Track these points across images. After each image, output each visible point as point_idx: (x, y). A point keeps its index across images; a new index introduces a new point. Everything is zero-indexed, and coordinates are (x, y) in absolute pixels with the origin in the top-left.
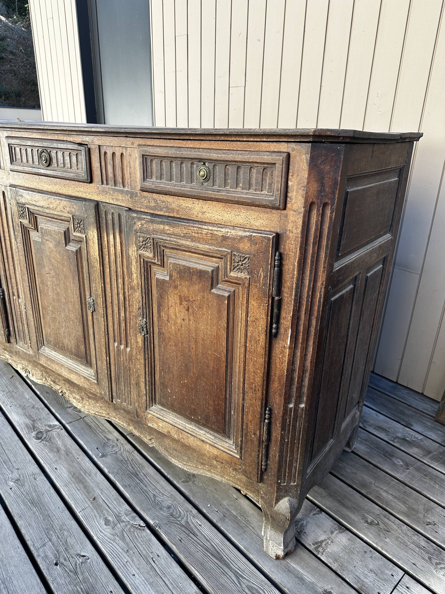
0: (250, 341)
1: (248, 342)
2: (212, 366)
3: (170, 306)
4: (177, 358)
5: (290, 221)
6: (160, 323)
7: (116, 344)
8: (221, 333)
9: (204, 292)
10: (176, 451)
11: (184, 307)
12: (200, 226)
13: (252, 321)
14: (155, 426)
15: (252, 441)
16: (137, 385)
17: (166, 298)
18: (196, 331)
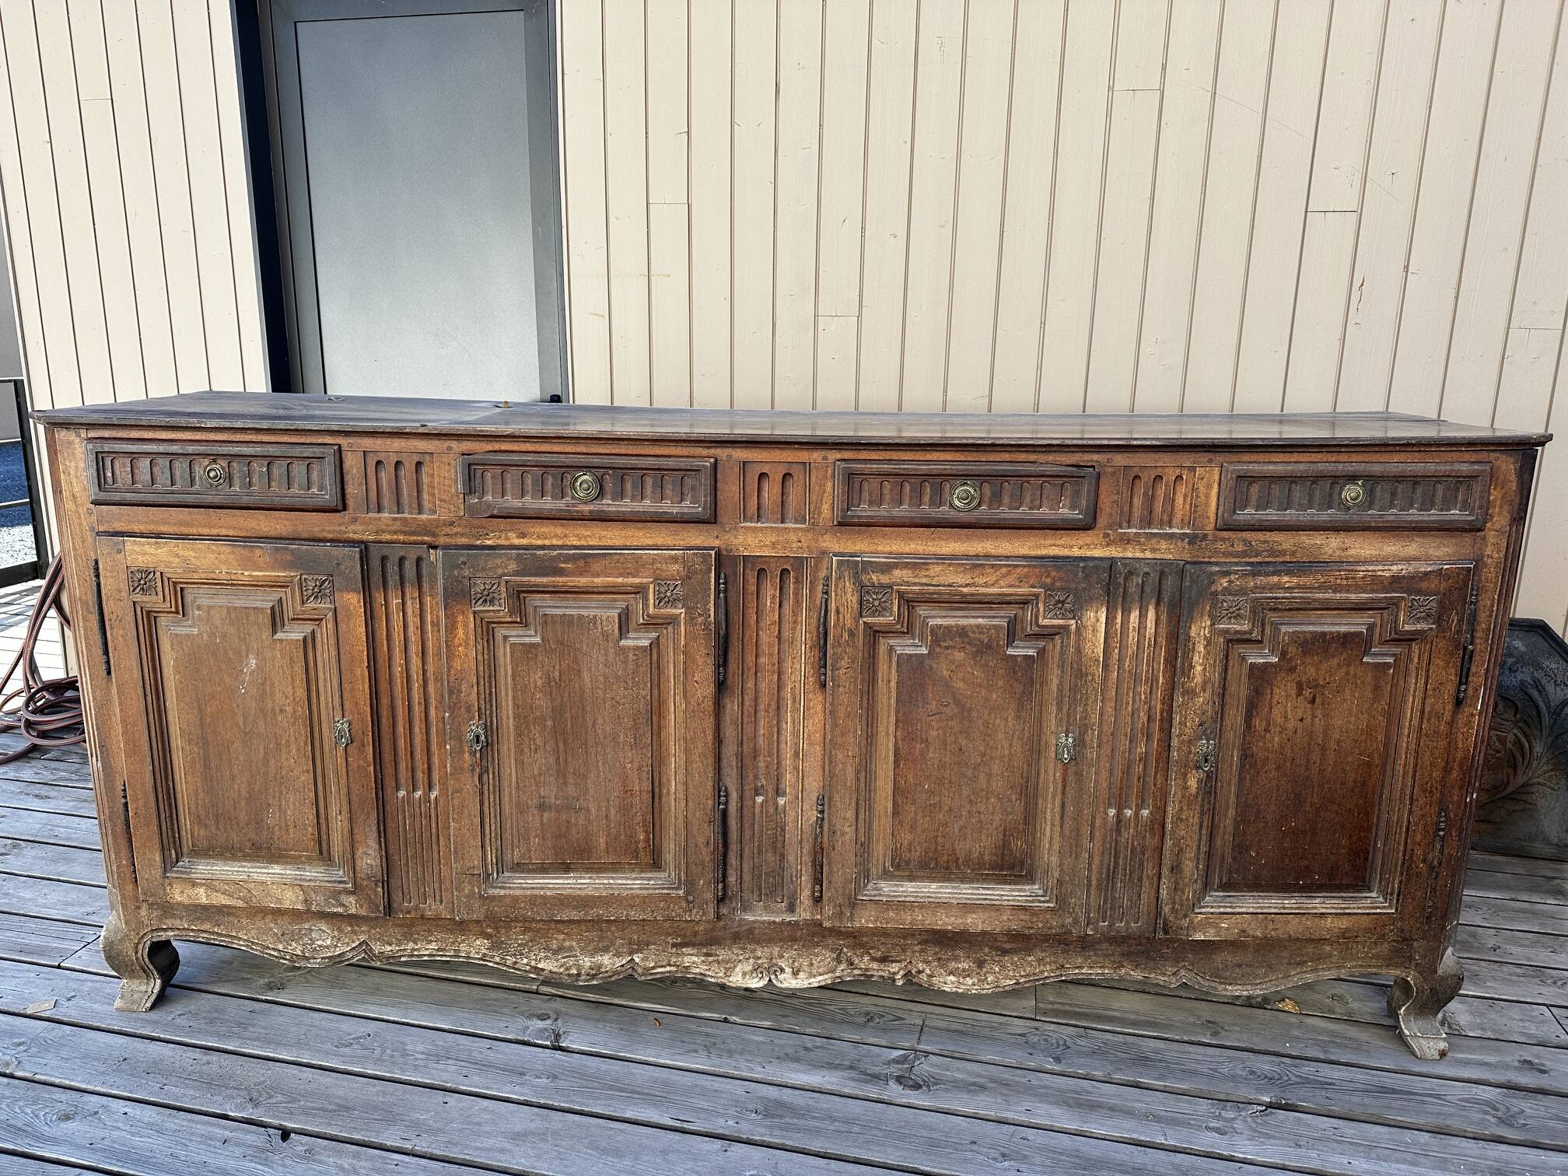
0: (1429, 719)
1: (1425, 721)
2: (1351, 780)
3: (1275, 702)
4: (1278, 790)
5: (1489, 544)
6: (1247, 738)
7: (1112, 812)
8: (1377, 721)
9: (1348, 665)
10: (1240, 966)
11: (1306, 698)
12: (1351, 568)
13: (1434, 690)
14: (1210, 935)
15: (1418, 874)
16: (1172, 870)
17: (1269, 692)
18: (1325, 733)
